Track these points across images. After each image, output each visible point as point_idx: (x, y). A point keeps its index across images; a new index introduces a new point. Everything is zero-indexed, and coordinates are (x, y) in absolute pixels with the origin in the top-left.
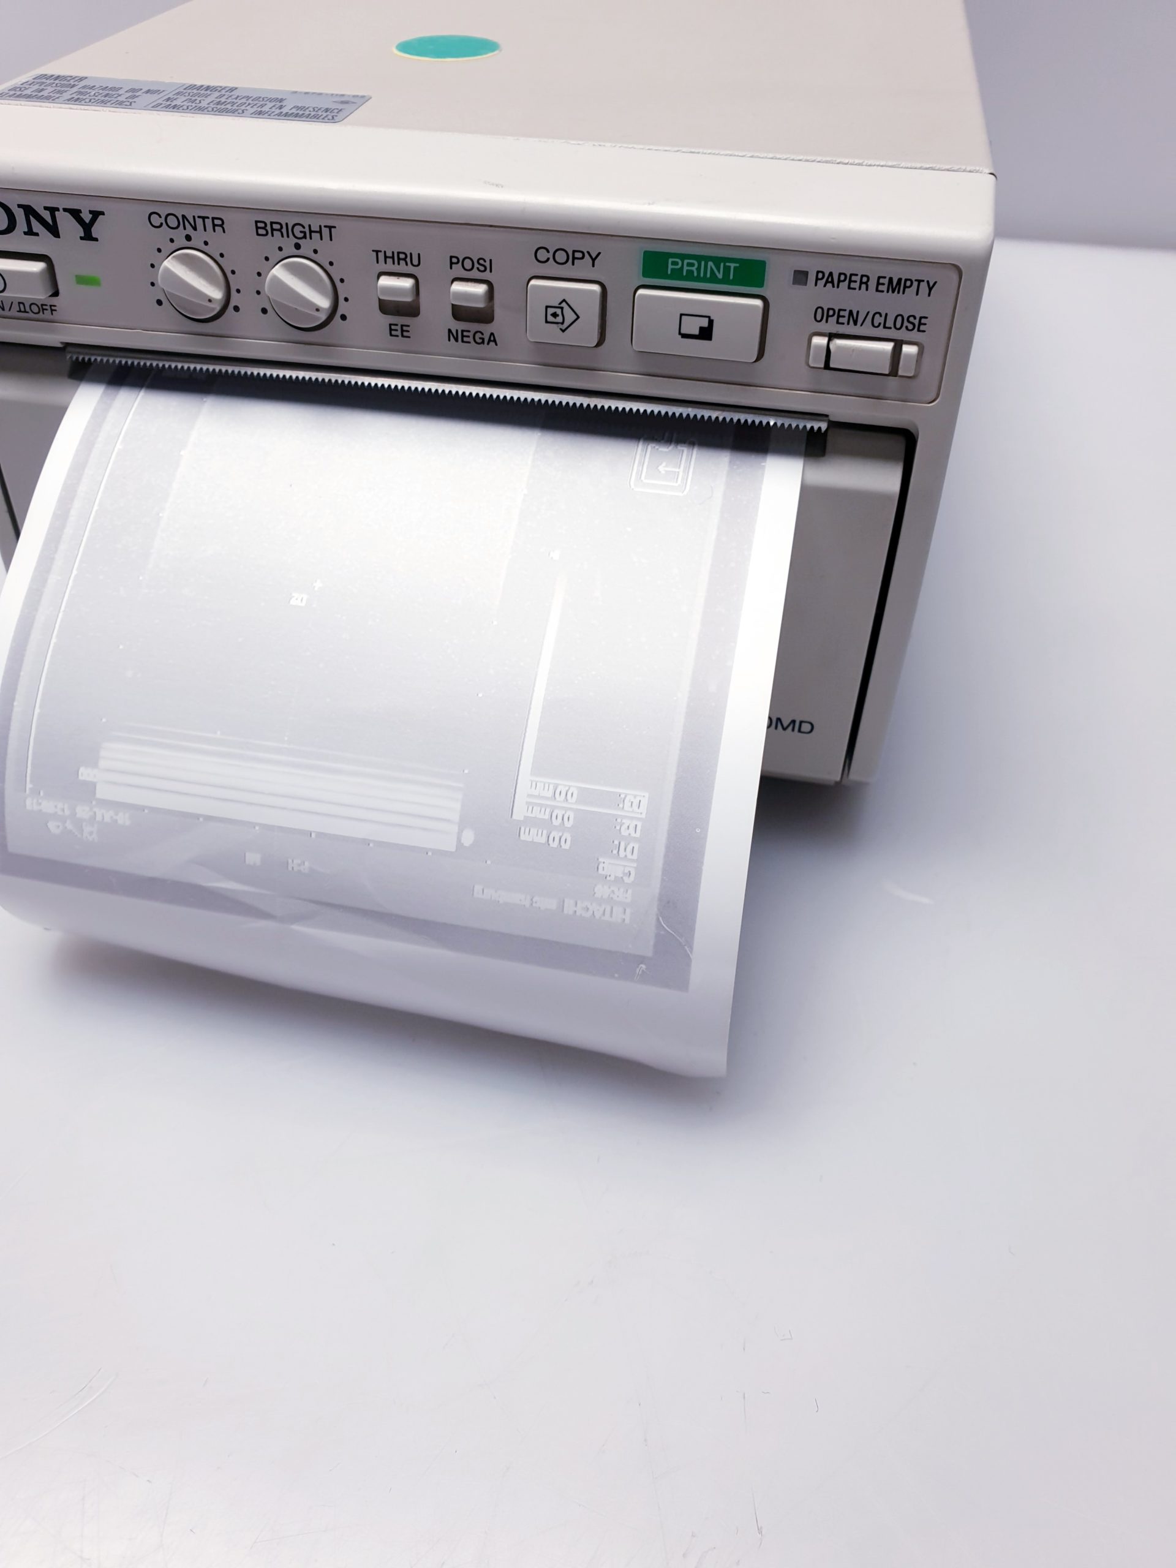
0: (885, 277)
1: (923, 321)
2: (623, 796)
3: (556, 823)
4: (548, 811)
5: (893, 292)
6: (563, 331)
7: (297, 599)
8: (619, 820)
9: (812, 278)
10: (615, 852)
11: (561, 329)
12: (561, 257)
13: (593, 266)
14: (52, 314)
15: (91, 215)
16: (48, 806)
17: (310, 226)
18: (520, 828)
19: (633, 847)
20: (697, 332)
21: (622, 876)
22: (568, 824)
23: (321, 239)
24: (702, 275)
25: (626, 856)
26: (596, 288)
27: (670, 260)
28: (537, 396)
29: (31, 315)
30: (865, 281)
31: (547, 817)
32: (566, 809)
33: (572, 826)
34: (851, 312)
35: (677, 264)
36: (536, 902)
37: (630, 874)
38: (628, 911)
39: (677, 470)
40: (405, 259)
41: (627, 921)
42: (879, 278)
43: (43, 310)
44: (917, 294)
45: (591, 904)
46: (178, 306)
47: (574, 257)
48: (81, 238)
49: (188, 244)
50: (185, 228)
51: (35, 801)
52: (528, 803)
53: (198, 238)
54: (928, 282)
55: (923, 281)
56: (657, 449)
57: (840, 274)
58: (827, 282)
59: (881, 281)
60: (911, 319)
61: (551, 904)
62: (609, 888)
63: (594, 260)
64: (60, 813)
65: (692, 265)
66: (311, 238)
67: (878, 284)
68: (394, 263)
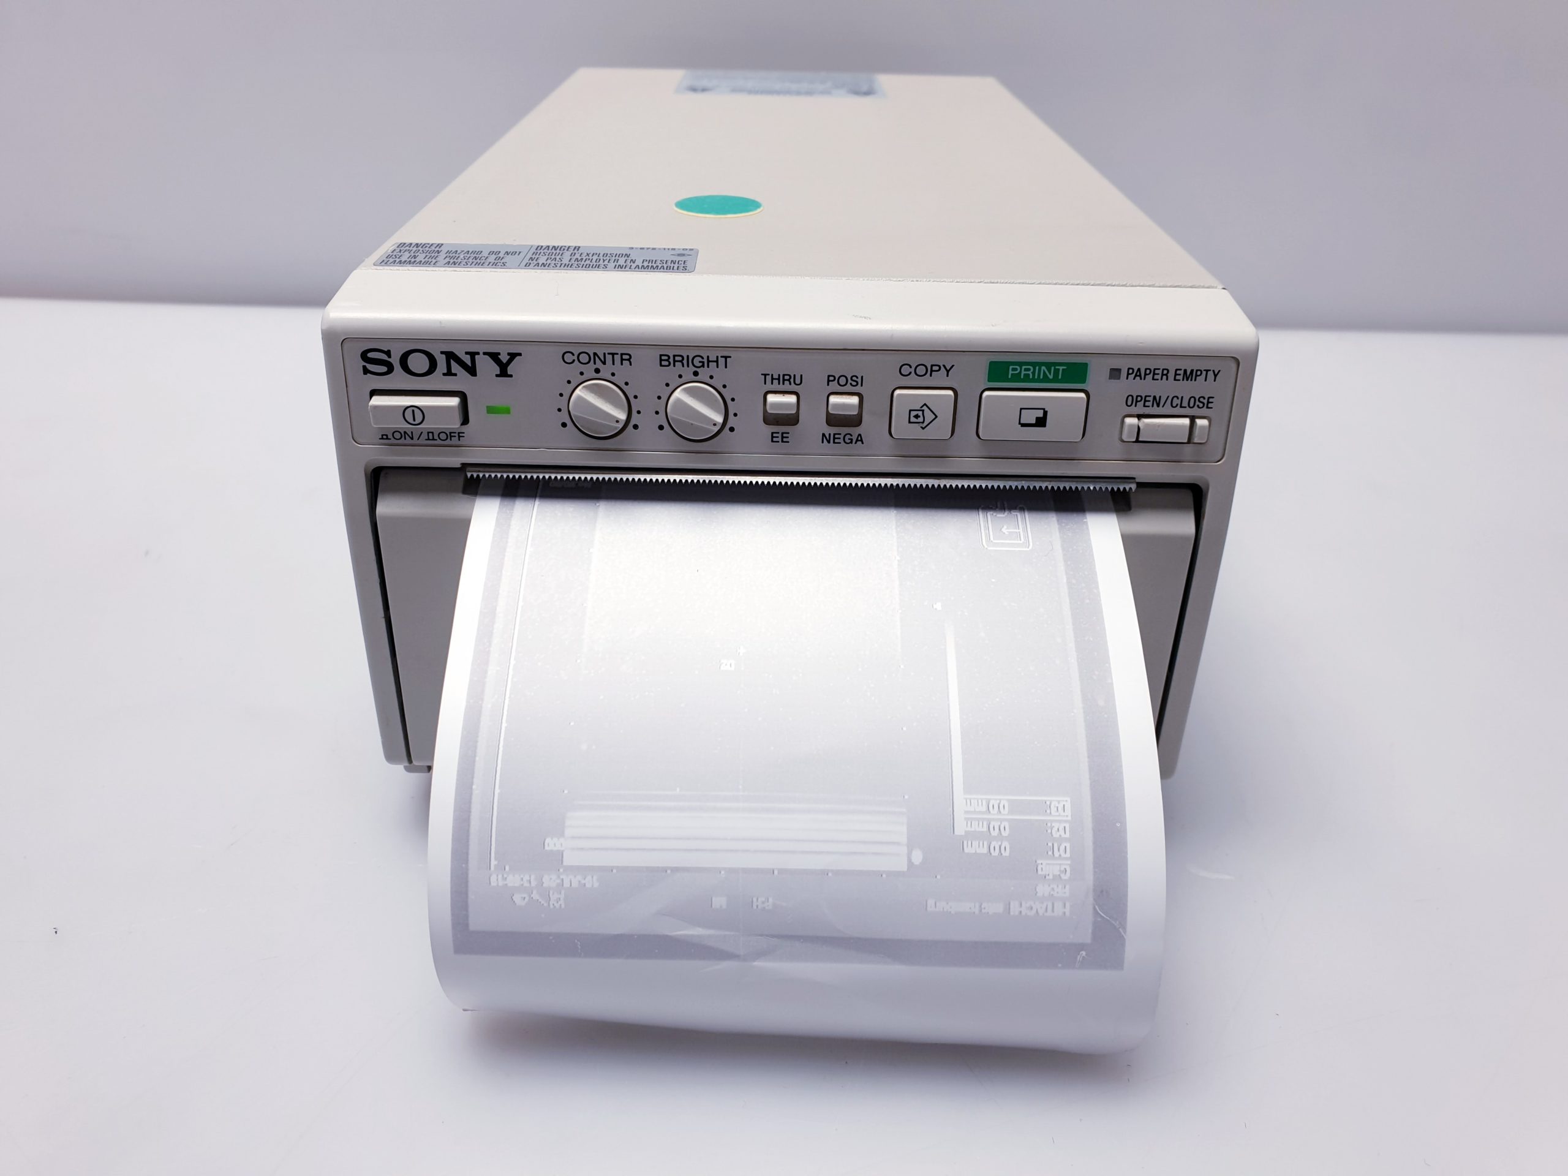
0: (1181, 370)
1: (1211, 400)
2: (1048, 803)
3: (995, 833)
4: (985, 823)
5: (1187, 380)
6: (923, 428)
7: (726, 665)
8: (1049, 824)
9: (1124, 373)
10: (1050, 853)
11: (922, 427)
12: (921, 370)
13: (947, 376)
14: (459, 440)
15: (509, 357)
16: (513, 880)
17: (708, 357)
18: (963, 843)
19: (1065, 847)
20: (1034, 422)
21: (1058, 873)
22: (1005, 834)
23: (718, 367)
24: (1036, 377)
25: (1060, 855)
26: (950, 393)
27: (1011, 367)
28: (895, 481)
29: (439, 442)
30: (1165, 373)
31: (985, 829)
32: (1001, 821)
33: (1009, 835)
34: (1155, 398)
35: (1016, 369)
36: (984, 908)
37: (1066, 871)
38: (1068, 905)
39: (1017, 531)
40: (789, 380)
41: (1068, 914)
42: (1176, 370)
43: (451, 437)
44: (1206, 380)
45: (1034, 903)
46: (581, 426)
47: (931, 370)
48: (497, 376)
49: (597, 376)
50: (595, 363)
51: (500, 876)
52: (967, 819)
53: (605, 371)
54: (1214, 371)
55: (1210, 370)
56: (996, 516)
57: (1146, 369)
58: (1136, 376)
59: (1178, 372)
60: (1202, 400)
61: (998, 908)
62: (1049, 886)
63: (948, 371)
64: (526, 884)
65: (1029, 370)
66: (708, 367)
67: (1176, 374)
68: (779, 384)
